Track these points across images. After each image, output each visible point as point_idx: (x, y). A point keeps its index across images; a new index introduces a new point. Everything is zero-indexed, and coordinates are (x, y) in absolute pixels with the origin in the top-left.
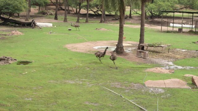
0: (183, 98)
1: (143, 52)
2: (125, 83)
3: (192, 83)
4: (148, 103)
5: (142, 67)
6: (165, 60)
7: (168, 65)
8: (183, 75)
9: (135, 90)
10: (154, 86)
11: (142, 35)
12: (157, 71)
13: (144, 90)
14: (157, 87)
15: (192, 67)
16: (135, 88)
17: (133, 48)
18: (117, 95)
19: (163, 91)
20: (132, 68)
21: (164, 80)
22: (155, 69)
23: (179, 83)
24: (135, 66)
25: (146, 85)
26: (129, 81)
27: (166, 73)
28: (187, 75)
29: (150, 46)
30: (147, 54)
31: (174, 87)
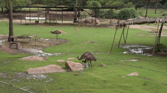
0: (65, 81)
1: (15, 44)
2: (9, 73)
3: (66, 67)
4: (38, 89)
5: (18, 57)
6: (35, 49)
7: (39, 53)
8: (55, 61)
9: (20, 78)
10: (36, 73)
11: (11, 29)
12: (33, 59)
13: (29, 77)
14: (39, 73)
15: (60, 54)
16: (20, 77)
17: (3, 41)
18: (7, 84)
19: (45, 77)
20: (10, 59)
21: (43, 67)
22: (31, 58)
23: (56, 68)
24: (12, 56)
25: (29, 73)
26: (12, 71)
27: (41, 60)
28: (59, 61)
29: (19, 38)
30: (19, 45)
31: (52, 72)
